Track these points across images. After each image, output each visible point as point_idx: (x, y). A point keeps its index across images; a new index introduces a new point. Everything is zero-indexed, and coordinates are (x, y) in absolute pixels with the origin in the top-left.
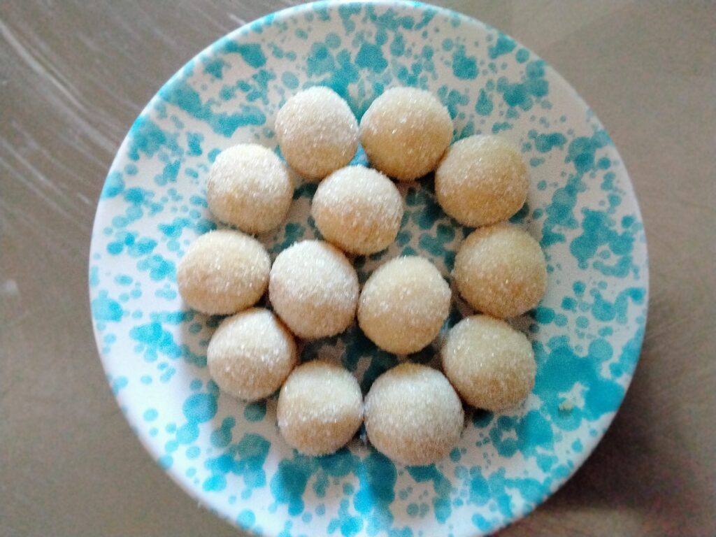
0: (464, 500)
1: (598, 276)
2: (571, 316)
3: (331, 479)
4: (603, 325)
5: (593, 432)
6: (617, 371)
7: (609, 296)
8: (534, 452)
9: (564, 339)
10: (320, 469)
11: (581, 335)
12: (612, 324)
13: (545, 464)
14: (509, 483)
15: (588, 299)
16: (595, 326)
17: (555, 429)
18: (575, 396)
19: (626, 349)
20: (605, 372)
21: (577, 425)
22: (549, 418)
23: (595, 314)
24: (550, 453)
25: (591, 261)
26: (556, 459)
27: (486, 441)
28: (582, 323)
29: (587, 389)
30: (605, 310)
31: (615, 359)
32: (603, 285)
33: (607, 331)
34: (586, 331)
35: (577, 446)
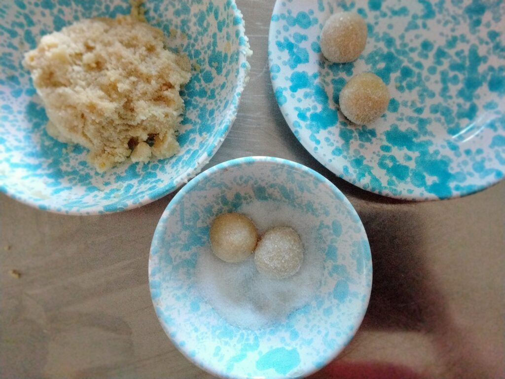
0: (348, 159)
1: (492, 155)
2: (464, 157)
3: (313, 98)
4: (472, 171)
5: (422, 194)
6: (457, 188)
7: (488, 165)
8: (391, 177)
9: (450, 161)
10: (314, 91)
11: (459, 166)
12: (477, 175)
13: (390, 183)
14: (370, 173)
15: (478, 158)
16: (469, 168)
17: (409, 179)
18: (431, 180)
19: (471, 186)
20: (452, 185)
21: (418, 186)
22: (411, 174)
23: (474, 165)
24: (396, 182)
25: (496, 148)
26: (397, 186)
27: (378, 155)
28: (465, 163)
29: (438, 182)
30: (480, 168)
31: (462, 185)
32: (490, 160)
33: (471, 174)
34: (463, 167)
35: (410, 191)
